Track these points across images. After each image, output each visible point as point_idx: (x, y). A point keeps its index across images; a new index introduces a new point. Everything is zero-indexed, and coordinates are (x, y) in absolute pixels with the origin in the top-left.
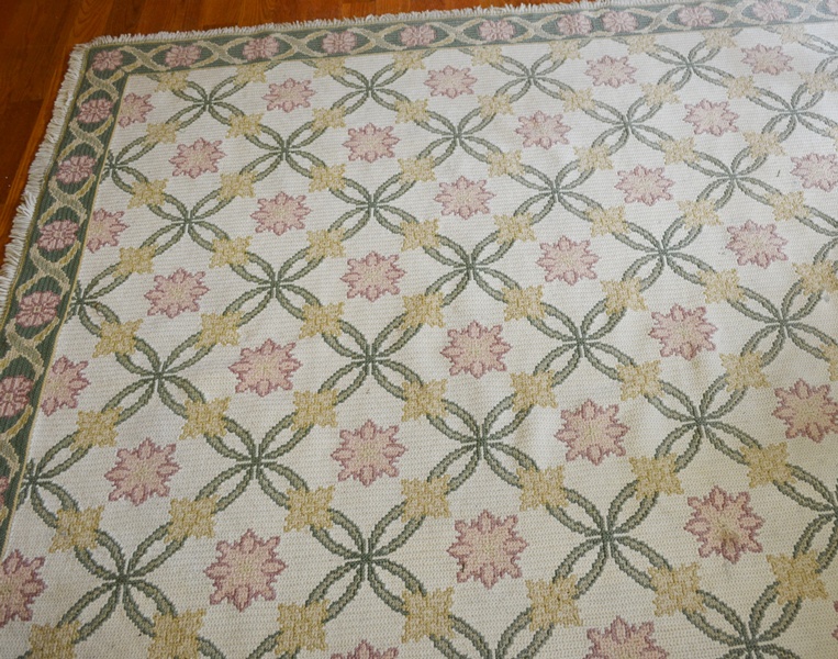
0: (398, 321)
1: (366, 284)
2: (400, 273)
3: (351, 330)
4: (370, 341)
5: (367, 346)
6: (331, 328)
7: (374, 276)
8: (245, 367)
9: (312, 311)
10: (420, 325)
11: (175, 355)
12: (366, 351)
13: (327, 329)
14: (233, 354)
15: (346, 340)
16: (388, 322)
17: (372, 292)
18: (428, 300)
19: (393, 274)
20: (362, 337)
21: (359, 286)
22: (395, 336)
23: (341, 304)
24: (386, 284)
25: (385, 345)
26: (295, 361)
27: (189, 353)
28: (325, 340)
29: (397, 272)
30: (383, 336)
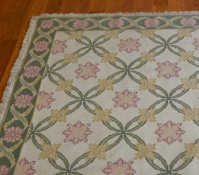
0: (182, 155)
1: (167, 136)
2: (183, 132)
3: (160, 158)
4: (169, 163)
5: (167, 166)
6: (150, 155)
7: (170, 132)
8: (110, 171)
9: (141, 146)
10: (193, 158)
11: (76, 162)
12: (167, 168)
13: (148, 156)
14: (103, 164)
15: (156, 162)
16: (177, 155)
17: (169, 140)
18: (196, 146)
19: (179, 132)
20: (165, 161)
21: (163, 137)
22: (180, 162)
23: (155, 144)
24: (176, 137)
25: (176, 166)
26: (133, 170)
27: (83, 162)
28: (147, 161)
29: (181, 132)
30: (175, 161)
